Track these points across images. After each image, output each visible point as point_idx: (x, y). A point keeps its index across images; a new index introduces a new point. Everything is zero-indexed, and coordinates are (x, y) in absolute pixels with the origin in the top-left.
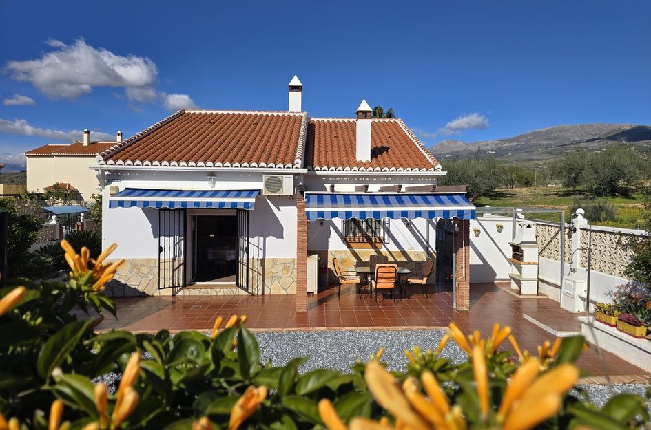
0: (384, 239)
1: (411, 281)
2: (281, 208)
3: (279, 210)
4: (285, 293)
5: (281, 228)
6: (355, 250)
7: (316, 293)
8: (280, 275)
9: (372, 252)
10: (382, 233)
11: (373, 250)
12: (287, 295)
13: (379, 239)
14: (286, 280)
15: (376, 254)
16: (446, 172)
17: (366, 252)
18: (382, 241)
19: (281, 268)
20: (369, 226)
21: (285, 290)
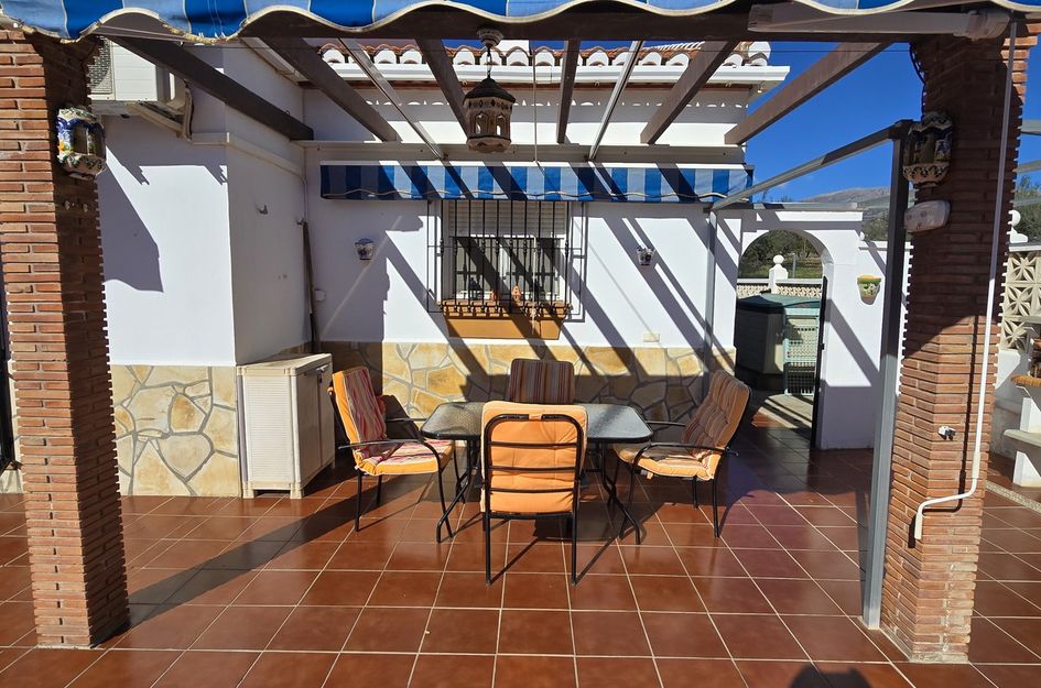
0: (568, 308)
1: (653, 466)
2: (146, 170)
3: (141, 179)
4: (187, 494)
5: (150, 250)
6: (468, 342)
7: (296, 494)
8: (162, 424)
9: (523, 349)
10: (561, 292)
11: (525, 342)
12: (193, 499)
13: (552, 309)
14: (185, 444)
15: (531, 355)
16: (787, 69)
17: (501, 349)
18: (558, 315)
19: (165, 402)
20: (520, 270)
21: (186, 481)
